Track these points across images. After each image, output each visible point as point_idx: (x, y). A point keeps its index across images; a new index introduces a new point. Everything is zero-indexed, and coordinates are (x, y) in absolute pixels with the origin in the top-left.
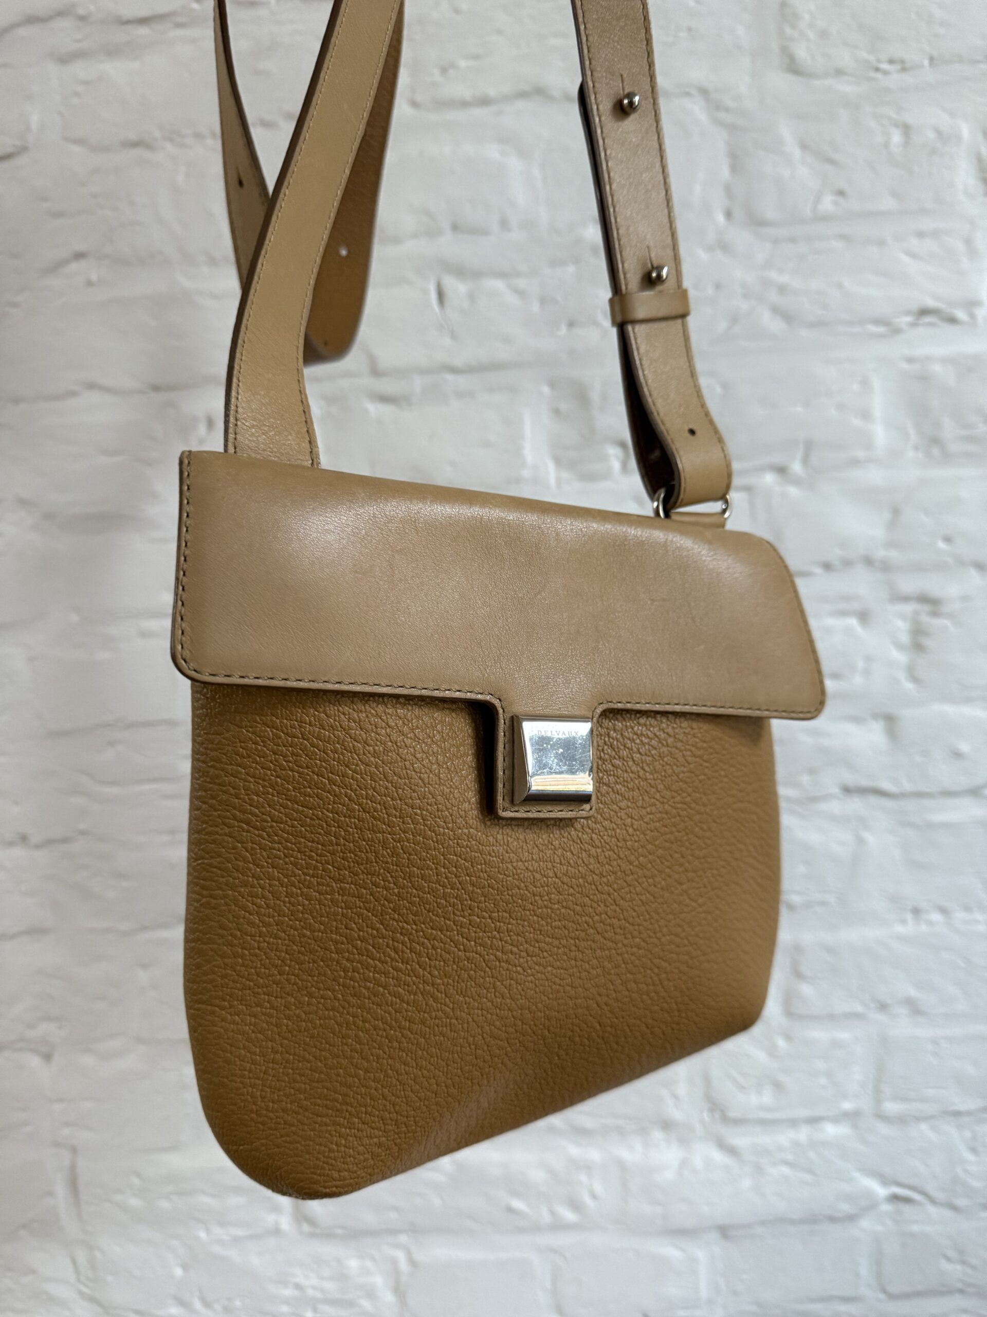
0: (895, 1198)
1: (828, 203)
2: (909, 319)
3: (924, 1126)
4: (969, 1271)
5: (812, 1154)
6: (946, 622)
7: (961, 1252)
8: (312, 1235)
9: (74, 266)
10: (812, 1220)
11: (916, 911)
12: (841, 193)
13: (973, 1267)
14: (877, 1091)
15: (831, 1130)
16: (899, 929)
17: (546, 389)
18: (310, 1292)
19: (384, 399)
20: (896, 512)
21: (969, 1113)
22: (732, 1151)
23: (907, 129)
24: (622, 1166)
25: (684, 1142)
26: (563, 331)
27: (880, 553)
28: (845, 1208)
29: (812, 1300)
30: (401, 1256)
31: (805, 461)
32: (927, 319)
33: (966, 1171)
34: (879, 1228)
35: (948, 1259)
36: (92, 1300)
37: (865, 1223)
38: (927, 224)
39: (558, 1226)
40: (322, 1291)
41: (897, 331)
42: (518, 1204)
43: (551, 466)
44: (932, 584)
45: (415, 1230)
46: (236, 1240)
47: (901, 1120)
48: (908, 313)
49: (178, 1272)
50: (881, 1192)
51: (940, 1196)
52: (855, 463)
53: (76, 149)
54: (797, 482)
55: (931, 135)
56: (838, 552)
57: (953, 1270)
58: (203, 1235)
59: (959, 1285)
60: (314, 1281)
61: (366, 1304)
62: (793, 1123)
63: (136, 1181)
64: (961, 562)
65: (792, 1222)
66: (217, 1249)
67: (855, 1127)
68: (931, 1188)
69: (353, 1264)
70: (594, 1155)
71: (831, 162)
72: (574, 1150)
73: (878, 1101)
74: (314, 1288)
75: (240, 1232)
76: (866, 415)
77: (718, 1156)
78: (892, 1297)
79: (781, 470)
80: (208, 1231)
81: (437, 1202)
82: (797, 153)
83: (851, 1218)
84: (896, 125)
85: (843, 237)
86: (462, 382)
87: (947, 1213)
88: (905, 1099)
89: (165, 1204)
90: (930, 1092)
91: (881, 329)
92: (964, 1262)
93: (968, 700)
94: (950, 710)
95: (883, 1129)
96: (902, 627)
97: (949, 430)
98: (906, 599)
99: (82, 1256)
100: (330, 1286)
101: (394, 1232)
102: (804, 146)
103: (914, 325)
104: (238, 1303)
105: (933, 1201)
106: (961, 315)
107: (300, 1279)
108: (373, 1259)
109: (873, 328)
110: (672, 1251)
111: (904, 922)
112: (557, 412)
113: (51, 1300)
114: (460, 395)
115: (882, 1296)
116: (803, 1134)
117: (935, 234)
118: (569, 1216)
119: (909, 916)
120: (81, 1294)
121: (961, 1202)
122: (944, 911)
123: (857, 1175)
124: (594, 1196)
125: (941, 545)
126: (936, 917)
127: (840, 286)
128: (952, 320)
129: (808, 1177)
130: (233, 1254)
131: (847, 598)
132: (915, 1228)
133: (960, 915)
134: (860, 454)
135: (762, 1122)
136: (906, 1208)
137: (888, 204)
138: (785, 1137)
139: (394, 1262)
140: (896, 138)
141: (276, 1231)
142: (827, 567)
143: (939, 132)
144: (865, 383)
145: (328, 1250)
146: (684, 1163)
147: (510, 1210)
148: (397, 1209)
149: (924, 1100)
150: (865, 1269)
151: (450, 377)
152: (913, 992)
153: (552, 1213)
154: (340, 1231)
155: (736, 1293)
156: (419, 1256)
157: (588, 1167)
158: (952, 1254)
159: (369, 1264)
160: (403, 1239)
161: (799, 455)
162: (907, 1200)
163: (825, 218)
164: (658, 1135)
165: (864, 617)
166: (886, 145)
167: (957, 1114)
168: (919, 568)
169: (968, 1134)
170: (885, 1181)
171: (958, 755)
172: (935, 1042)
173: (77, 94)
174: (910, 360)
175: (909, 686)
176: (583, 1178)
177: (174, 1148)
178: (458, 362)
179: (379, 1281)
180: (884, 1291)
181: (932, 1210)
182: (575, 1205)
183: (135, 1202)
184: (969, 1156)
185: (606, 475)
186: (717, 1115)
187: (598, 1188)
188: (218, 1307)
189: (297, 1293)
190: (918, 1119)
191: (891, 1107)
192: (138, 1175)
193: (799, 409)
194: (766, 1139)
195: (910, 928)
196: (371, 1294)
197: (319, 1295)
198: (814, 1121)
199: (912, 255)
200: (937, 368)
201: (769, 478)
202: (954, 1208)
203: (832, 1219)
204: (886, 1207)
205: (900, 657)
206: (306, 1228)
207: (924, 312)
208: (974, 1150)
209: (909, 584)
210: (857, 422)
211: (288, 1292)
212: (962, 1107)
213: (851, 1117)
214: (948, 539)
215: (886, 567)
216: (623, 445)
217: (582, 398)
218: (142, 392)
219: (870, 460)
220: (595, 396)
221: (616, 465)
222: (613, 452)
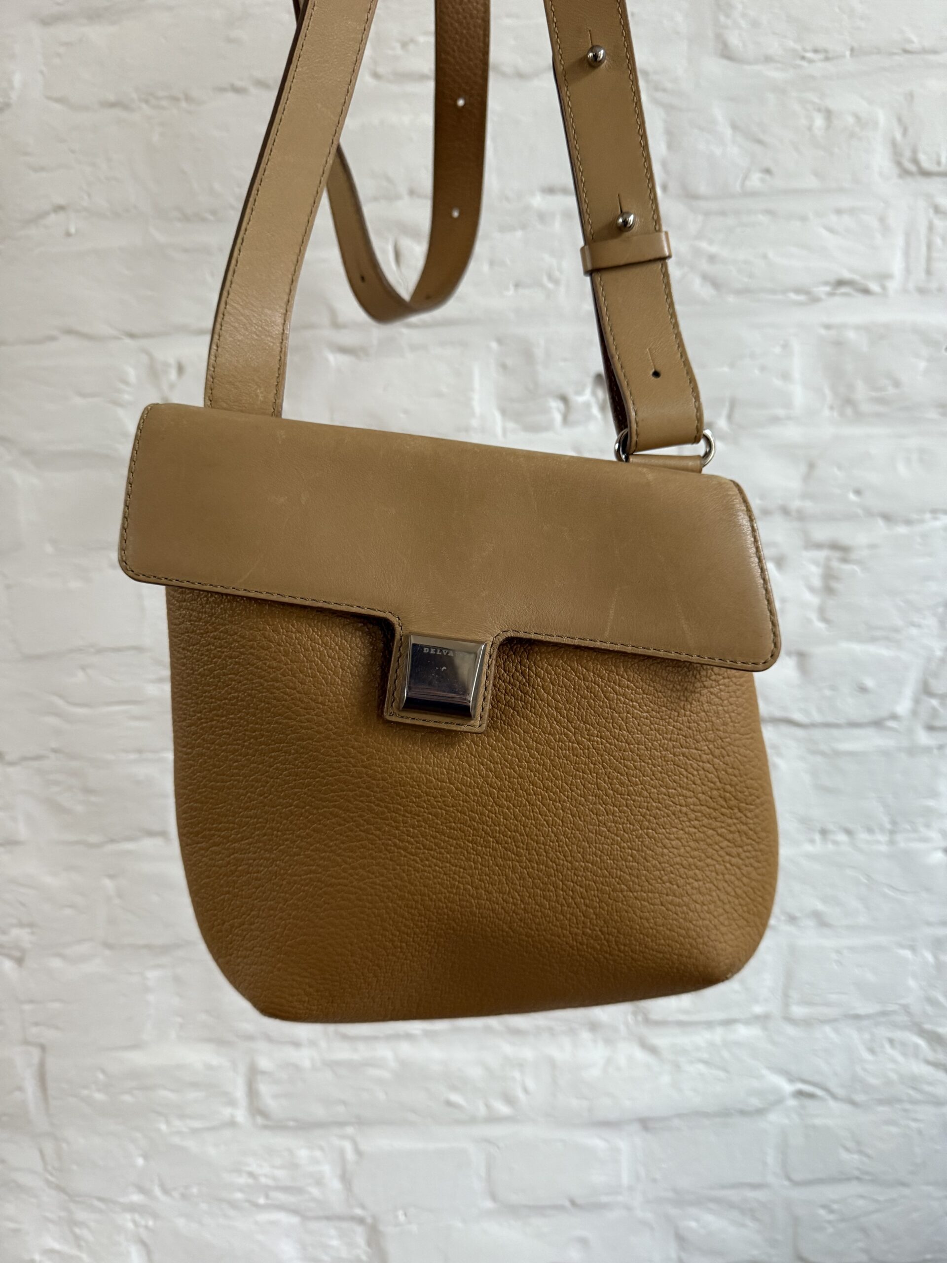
0: (800, 1094)
1: (755, 180)
2: (827, 289)
3: (827, 1029)
4: (865, 1159)
5: (726, 1054)
6: (856, 568)
7: (858, 1143)
8: (265, 1127)
9: (53, 218)
10: (725, 1113)
11: (824, 832)
12: (768, 171)
13: (868, 1156)
14: (786, 996)
15: (743, 1032)
16: (809, 848)
17: (494, 345)
18: (263, 1180)
19: (343, 350)
20: (811, 466)
21: (868, 1017)
22: (653, 1050)
23: (829, 114)
24: (553, 1064)
25: (608, 1042)
26: (511, 292)
27: (796, 504)
28: (755, 1102)
29: (723, 1187)
30: (348, 1146)
31: (730, 417)
32: (844, 290)
33: (865, 1070)
34: (786, 1121)
35: (847, 1150)
36: (60, 1189)
37: (774, 1117)
38: (844, 202)
39: (493, 1119)
40: (274, 1178)
41: (815, 300)
42: (455, 1098)
43: (498, 417)
44: (844, 533)
45: (361, 1122)
46: (195, 1131)
47: (807, 1023)
48: (826, 283)
49: (140, 1161)
50: (788, 1088)
51: (840, 1092)
52: (775, 420)
53: (57, 106)
54: (722, 437)
55: (851, 120)
56: (759, 502)
57: (852, 1160)
58: (163, 1127)
59: (856, 1173)
60: (266, 1170)
61: (315, 1191)
62: (709, 1025)
63: (101, 1076)
64: (870, 513)
65: (706, 1115)
66: (176, 1140)
67: (765, 1028)
68: (832, 1085)
69: (303, 1154)
70: (527, 1053)
71: (759, 142)
72: (508, 1048)
73: (786, 1005)
74: (266, 1176)
75: (197, 1124)
76: (786, 376)
77: (640, 1055)
78: (796, 1184)
80: (168, 1123)
81: (381, 1096)
82: (728, 132)
83: (760, 1112)
84: (819, 110)
85: (769, 212)
86: (416, 336)
87: (847, 1108)
88: (810, 1004)
89: (127, 1098)
90: (833, 997)
91: (802, 298)
92: (861, 1152)
93: (873, 640)
94: (857, 648)
95: (791, 1030)
96: (815, 573)
97: (861, 392)
98: (819, 546)
99: (49, 1147)
100: (280, 1173)
101: (342, 1124)
102: (735, 127)
103: (831, 294)
104: (195, 1190)
105: (834, 1097)
106: (874, 287)
107: (254, 1168)
108: (322, 1149)
109: (793, 296)
110: (596, 1141)
111: (812, 841)
112: (504, 367)
113: (21, 1188)
114: (414, 348)
115: (786, 1183)
116: (718, 1035)
117: (852, 211)
118: (503, 1109)
119: (817, 837)
120: (48, 1182)
121: (860, 1098)
122: (849, 832)
123: (765, 1072)
124: (526, 1091)
125: (852, 497)
126: (842, 837)
127: (765, 256)
128: (866, 291)
129: (722, 1074)
130: (191, 1144)
132: (818, 1121)
133: (863, 836)
134: (781, 412)
135: (681, 1024)
136: (809, 1103)
137: (812, 183)
138: (702, 1038)
139: (342, 1153)
140: (819, 122)
141: (232, 1124)
143: (857, 118)
144: (786, 346)
145: (279, 1141)
146: (609, 1061)
147: (449, 1103)
148: (344, 1103)
149: (828, 1004)
150: (771, 1159)
151: (405, 331)
152: (820, 906)
153: (488, 1106)
154: (291, 1123)
155: (654, 1181)
156: (364, 1146)
157: (521, 1065)
158: (850, 1144)
159: (318, 1154)
160: (350, 1130)
161: (725, 412)
162: (811, 1096)
163: (754, 194)
164: (585, 1035)
165: (780, 561)
166: (810, 128)
167: (857, 1017)
168: (830, 518)
169: (867, 1036)
170: (792, 1079)
171: (863, 689)
172: (838, 952)
173: (59, 55)
174: (828, 327)
175: (820, 625)
176: (517, 1075)
177: (136, 1046)
179: (327, 1170)
180: (789, 1179)
181: (832, 1103)
182: (509, 1100)
183: (99, 1096)
184: (867, 1056)
185: (548, 427)
186: (640, 1018)
187: (531, 1084)
188: (176, 1194)
189: (250, 1181)
190: (822, 1022)
191: (798, 1011)
192: (103, 1072)
193: (726, 369)
194: (685, 1040)
195: (817, 847)
196: (319, 1182)
197: (271, 1183)
198: (728, 1023)
199: (831, 230)
200: (851, 335)
202: (853, 1103)
203: (743, 1113)
204: (792, 1102)
205: (814, 600)
206: (260, 1120)
207: (840, 283)
208: (872, 1051)
209: (821, 533)
210: (777, 383)
211: (242, 1180)
212: (861, 1011)
213: (762, 1020)
214: (858, 492)
215: (801, 516)
216: (564, 399)
217: (527, 354)
218: (116, 338)
219: (789, 418)
220: (539, 353)
221: (558, 417)
222: (555, 406)
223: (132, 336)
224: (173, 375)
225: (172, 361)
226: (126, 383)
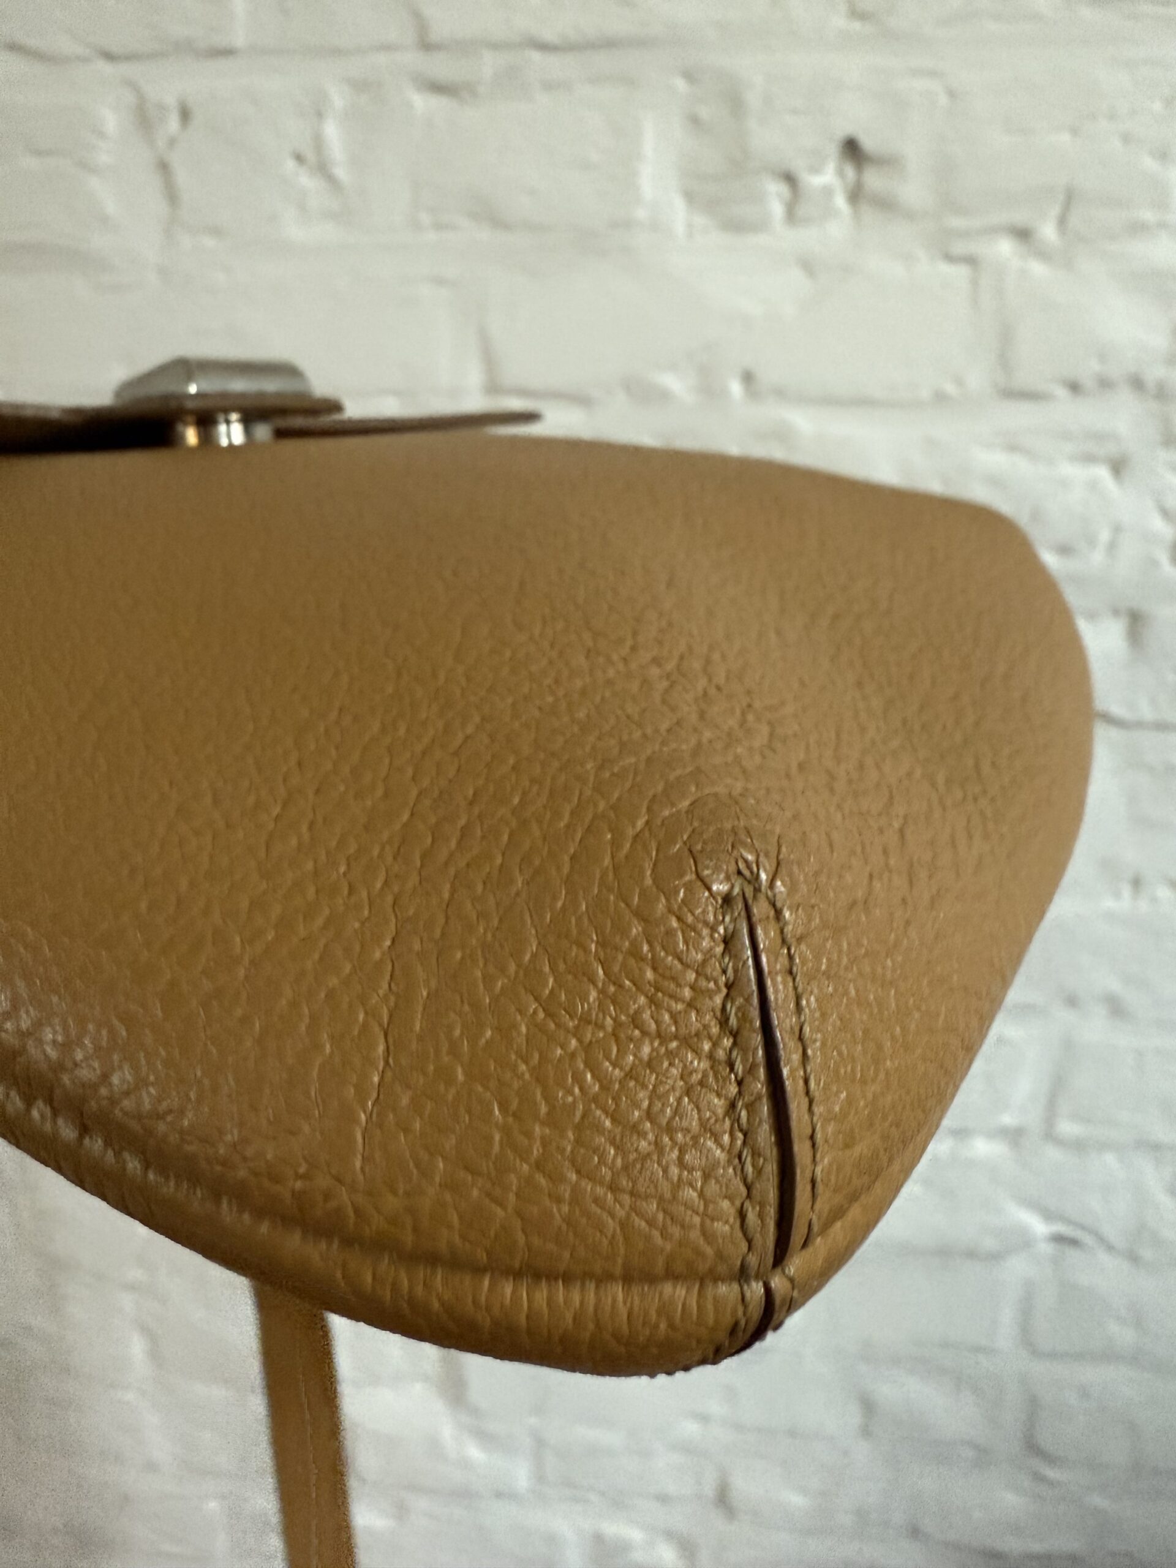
0: (1059, 1239)
3: (1109, 1157)
4: (1143, 1336)
5: (953, 1175)
7: (1137, 1314)
10: (946, 1252)
11: (1137, 883)
14: (1052, 1105)
15: (983, 1147)
16: (1111, 904)
17: (680, 84)
19: (438, 88)
27: (1155, 373)
28: (989, 1243)
31: (1062, 221)
33: (1158, 1217)
34: (1034, 1272)
35: (1120, 1321)
37: (1015, 1264)
43: (679, 204)
47: (1078, 1146)
50: (1040, 1227)
51: (1118, 1242)
52: (1138, 229)
54: (1044, 255)
56: (1095, 366)
57: (1124, 1334)
59: (1129, 1352)
65: (919, 1253)
67: (1015, 1147)
68: (1108, 1231)
73: (1051, 1119)
78: (1038, 1355)
79: (1023, 234)
83: (995, 1257)
86: (554, 65)
87: (1125, 1264)
88: (1087, 1120)
90: (1121, 1115)
92: (1138, 1326)
95: (1053, 1154)
105: (1109, 1247)
111: (1117, 895)
112: (694, 121)
114: (549, 86)
115: (1025, 1353)
116: (945, 1147)
119: (1126, 891)
121: (1144, 1254)
123: (1010, 1205)
126: (1164, 891)
129: (945, 1201)
131: (1100, 437)
132: (1079, 1279)
134: (1148, 215)
136: (1072, 1252)
142: (1074, 387)
149: (1112, 1124)
150: (1008, 1316)
151: (536, 56)
152: (1118, 988)
158: (1125, 1314)
161: (1055, 211)
162: (1074, 1242)
165: (1118, 467)
167: (1156, 1146)
169: (1168, 1171)
170: (1048, 1215)
172: (1139, 1054)
178: (548, 35)
180: (1030, 1348)
181: (1103, 1257)
185: (759, 226)
190: (1104, 1146)
191: (1068, 1128)
193: (1065, 137)
195: (1124, 904)
198: (961, 1133)
201: (1005, 248)
202: (1134, 1258)
203: (971, 1254)
204: (1045, 1248)
210: (1149, 163)
212: (1163, 1139)
213: (1014, 1136)
215: (1161, 393)
216: (790, 179)
217: (735, 103)
218: (85, 60)
219: (1162, 225)
220: (753, 99)
221: (777, 209)
222: (775, 192)
223: (109, 56)
224: (173, 123)
225: (171, 101)
226: (101, 135)
